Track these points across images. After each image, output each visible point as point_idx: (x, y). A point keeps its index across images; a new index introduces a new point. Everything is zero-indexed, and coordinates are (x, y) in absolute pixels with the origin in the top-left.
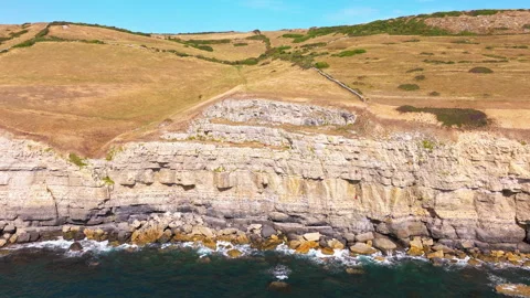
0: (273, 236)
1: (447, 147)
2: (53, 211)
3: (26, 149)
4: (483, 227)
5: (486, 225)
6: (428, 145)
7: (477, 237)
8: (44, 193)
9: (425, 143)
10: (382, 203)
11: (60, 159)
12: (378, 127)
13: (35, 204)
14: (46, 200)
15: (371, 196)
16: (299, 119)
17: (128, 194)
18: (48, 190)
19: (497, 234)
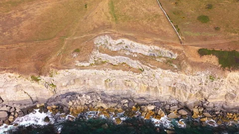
0: (134, 107)
1: (221, 80)
2: (30, 100)
3: (8, 78)
4: (226, 105)
5: (228, 104)
6: (212, 78)
7: (223, 107)
8: (24, 94)
9: (210, 76)
10: (184, 97)
11: (27, 81)
12: (189, 68)
13: (21, 99)
14: (26, 97)
15: (180, 93)
16: (147, 53)
17: (64, 89)
18: (25, 92)
19: (231, 107)
